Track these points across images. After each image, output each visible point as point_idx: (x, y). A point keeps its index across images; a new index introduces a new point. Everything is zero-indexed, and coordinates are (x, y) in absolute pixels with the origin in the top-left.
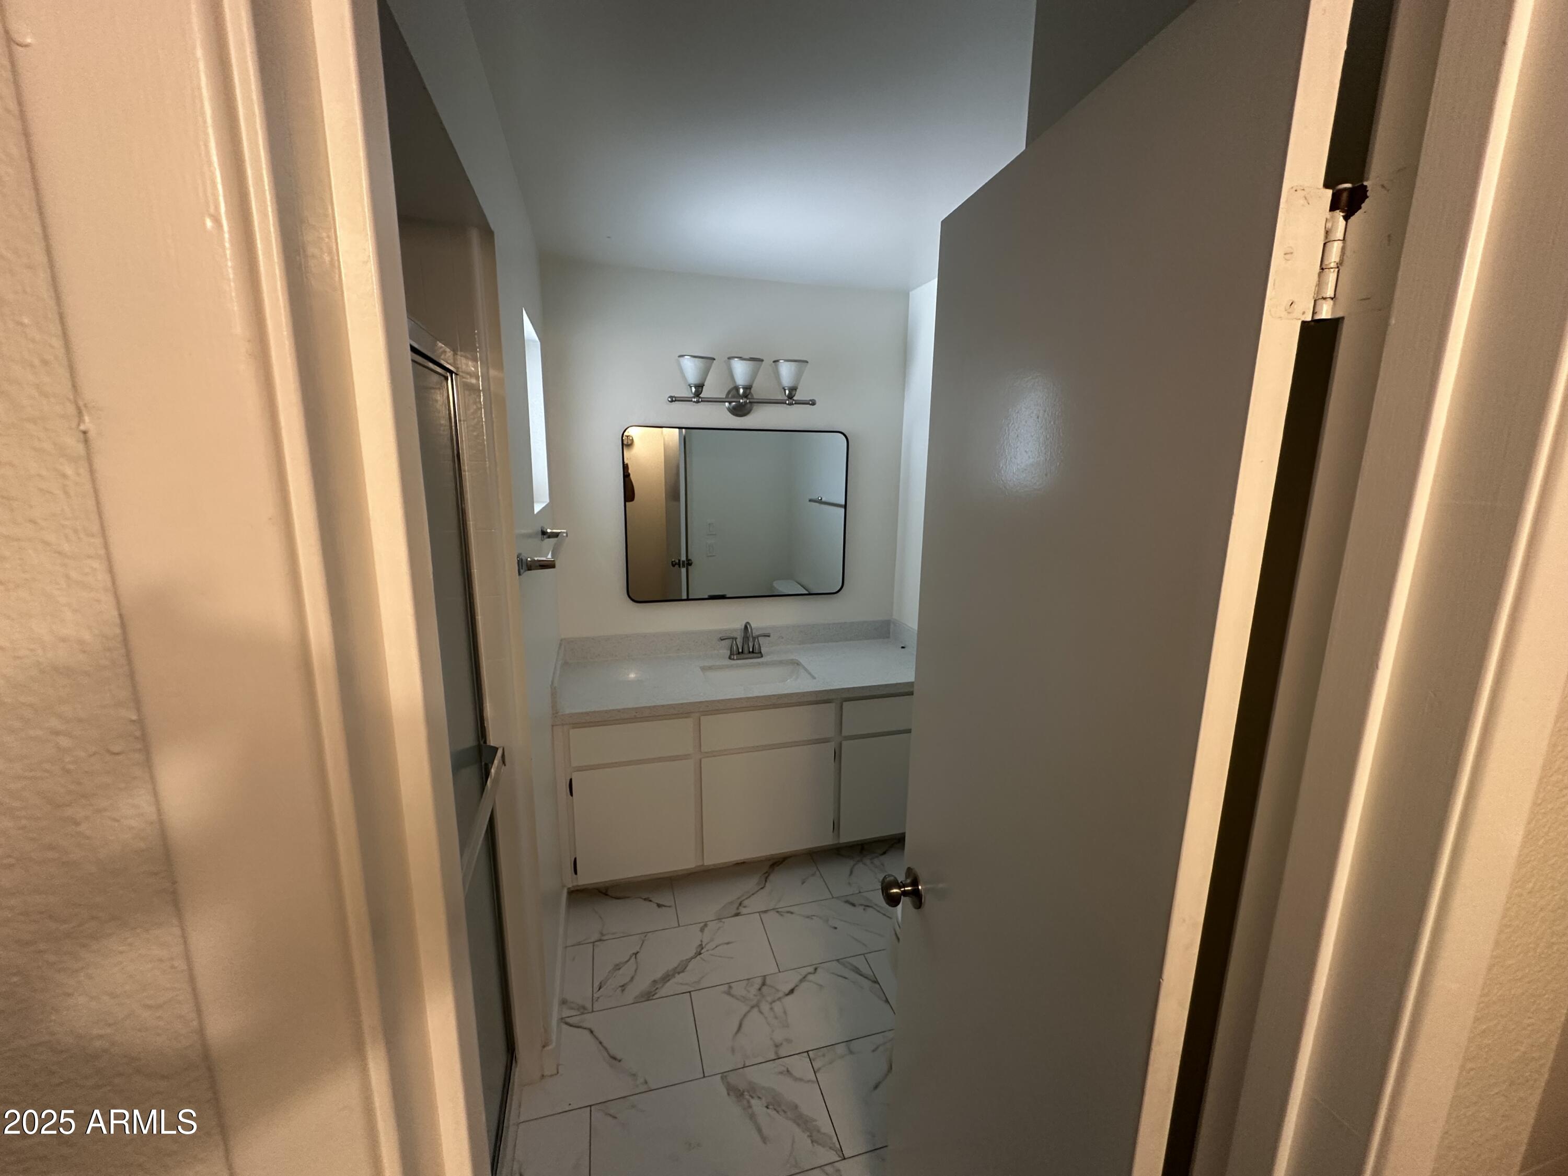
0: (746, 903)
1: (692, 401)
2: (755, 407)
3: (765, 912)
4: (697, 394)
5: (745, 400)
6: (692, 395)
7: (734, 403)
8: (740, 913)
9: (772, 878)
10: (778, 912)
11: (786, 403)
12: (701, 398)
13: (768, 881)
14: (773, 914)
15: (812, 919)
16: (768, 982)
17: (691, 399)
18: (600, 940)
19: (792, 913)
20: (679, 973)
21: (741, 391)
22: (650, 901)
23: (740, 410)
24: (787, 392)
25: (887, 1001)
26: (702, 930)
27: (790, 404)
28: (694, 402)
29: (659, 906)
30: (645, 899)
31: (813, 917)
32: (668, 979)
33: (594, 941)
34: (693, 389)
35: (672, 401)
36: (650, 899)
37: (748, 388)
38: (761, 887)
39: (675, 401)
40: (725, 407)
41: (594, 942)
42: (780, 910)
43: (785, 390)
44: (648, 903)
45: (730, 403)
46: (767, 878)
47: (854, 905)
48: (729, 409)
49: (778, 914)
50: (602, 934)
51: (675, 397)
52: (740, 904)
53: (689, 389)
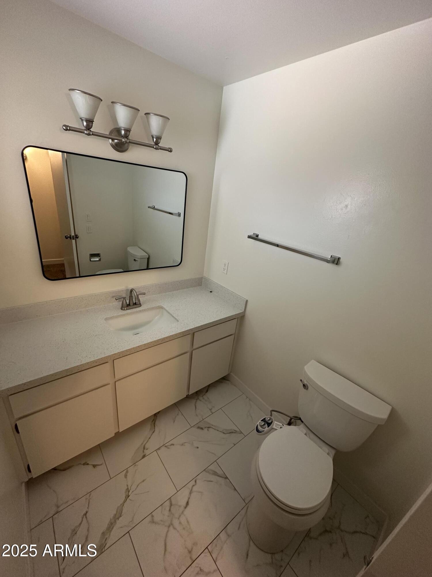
0: (147, 446)
1: (84, 133)
2: (131, 146)
3: (159, 449)
4: (88, 128)
5: (126, 139)
6: (84, 128)
7: (116, 141)
8: (145, 455)
9: (157, 422)
10: (166, 447)
11: (154, 148)
12: (92, 132)
13: (156, 426)
14: (163, 449)
15: (184, 445)
16: (173, 502)
17: (83, 131)
18: (57, 513)
19: (173, 445)
20: (118, 519)
21: (123, 132)
22: (88, 464)
23: (120, 147)
24: (155, 140)
25: (235, 489)
26: (126, 476)
27: (156, 149)
28: (86, 134)
29: (94, 466)
30: (84, 464)
31: (185, 444)
32: (112, 527)
33: (52, 515)
34: (85, 124)
35: (66, 130)
36: (87, 463)
37: (128, 131)
38: (153, 432)
39: (70, 130)
40: (109, 143)
41: (52, 517)
42: (166, 445)
43: (153, 137)
44: (86, 466)
45: (113, 140)
46: (154, 423)
47: (202, 429)
48: (112, 145)
49: (166, 448)
50: (58, 507)
51: (69, 127)
52: (144, 448)
53: (81, 122)
